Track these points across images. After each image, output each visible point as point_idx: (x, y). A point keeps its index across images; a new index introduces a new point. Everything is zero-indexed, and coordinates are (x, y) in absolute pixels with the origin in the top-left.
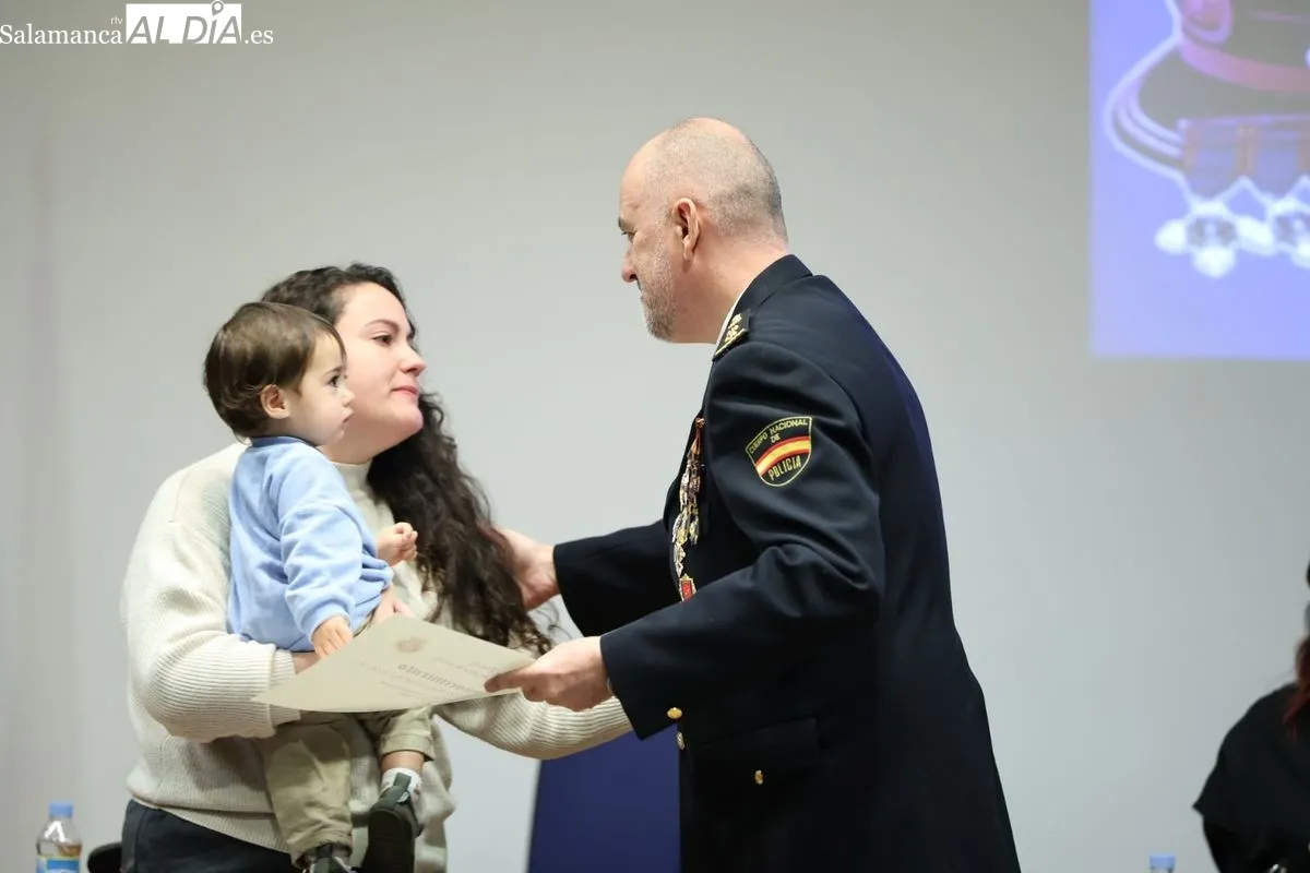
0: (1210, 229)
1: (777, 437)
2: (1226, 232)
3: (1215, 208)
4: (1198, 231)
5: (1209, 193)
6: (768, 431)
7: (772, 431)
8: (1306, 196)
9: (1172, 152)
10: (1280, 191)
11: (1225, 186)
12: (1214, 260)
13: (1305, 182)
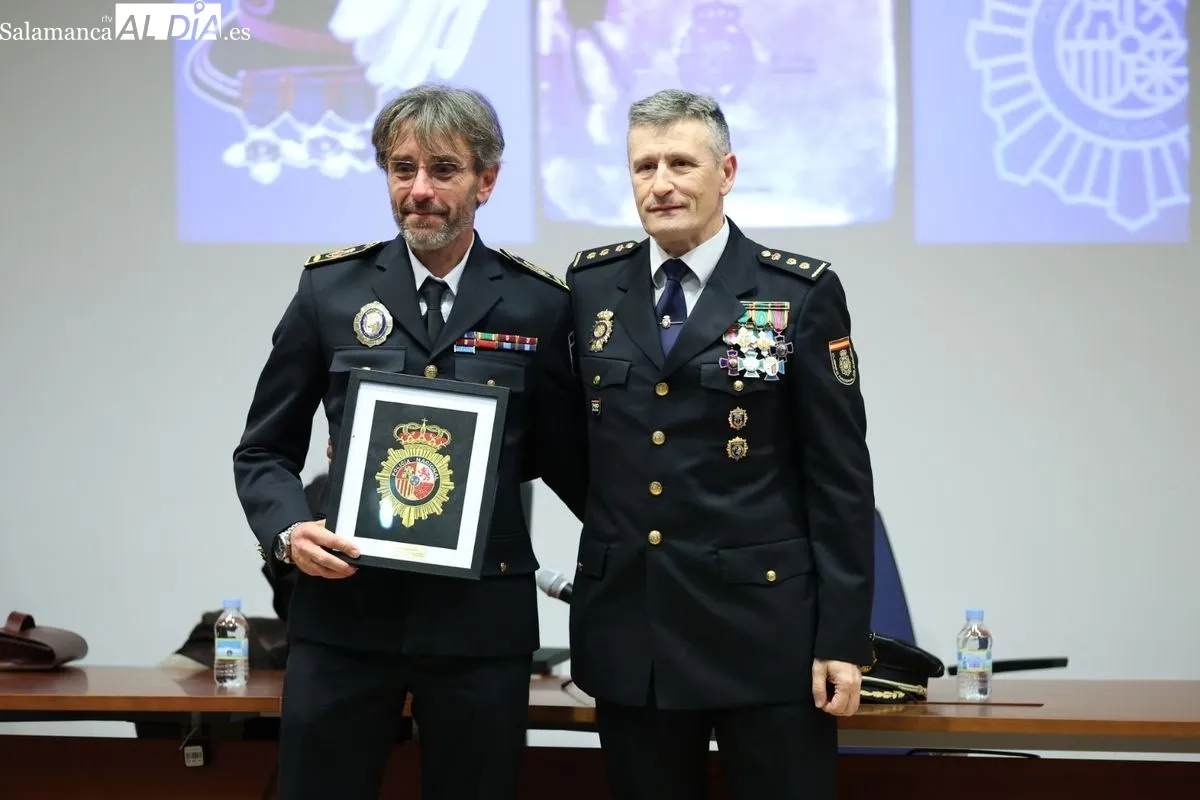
0: (262, 150)
2: (273, 151)
3: (266, 134)
4: (253, 151)
5: (261, 124)
8: (330, 125)
9: (234, 94)
10: (312, 121)
11: (273, 118)
12: (265, 172)
13: (330, 114)
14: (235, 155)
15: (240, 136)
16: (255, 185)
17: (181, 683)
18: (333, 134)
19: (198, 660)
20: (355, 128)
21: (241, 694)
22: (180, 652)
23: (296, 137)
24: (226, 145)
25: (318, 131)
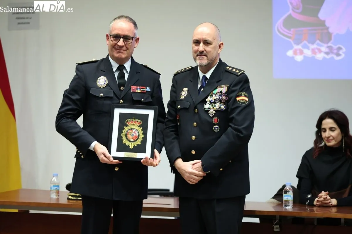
0: (298, 51)
1: (243, 95)
2: (301, 52)
3: (299, 47)
4: (295, 53)
5: (298, 44)
6: (242, 93)
7: (243, 93)
8: (318, 44)
9: (290, 35)
10: (313, 43)
11: (301, 42)
12: (299, 58)
13: (318, 41)
14: (290, 53)
15: (291, 48)
16: (296, 62)
17: (274, 207)
18: (319, 47)
19: (278, 200)
20: (325, 45)
21: (290, 210)
22: (273, 198)
23: (308, 48)
24: (287, 50)
25: (315, 46)
